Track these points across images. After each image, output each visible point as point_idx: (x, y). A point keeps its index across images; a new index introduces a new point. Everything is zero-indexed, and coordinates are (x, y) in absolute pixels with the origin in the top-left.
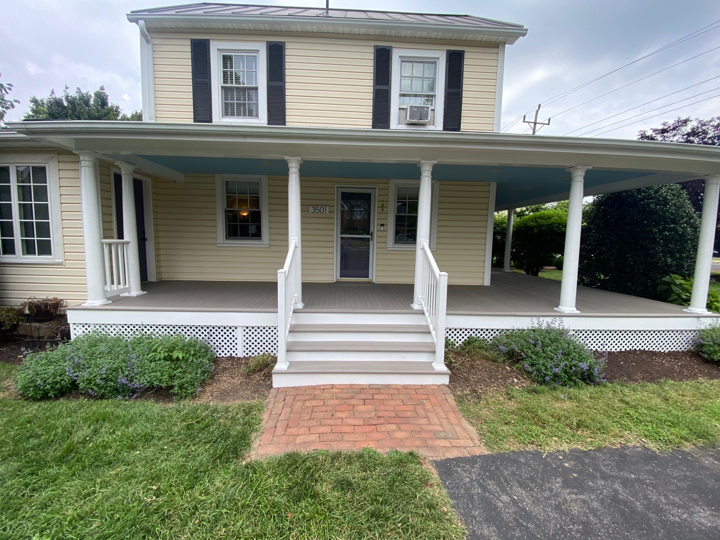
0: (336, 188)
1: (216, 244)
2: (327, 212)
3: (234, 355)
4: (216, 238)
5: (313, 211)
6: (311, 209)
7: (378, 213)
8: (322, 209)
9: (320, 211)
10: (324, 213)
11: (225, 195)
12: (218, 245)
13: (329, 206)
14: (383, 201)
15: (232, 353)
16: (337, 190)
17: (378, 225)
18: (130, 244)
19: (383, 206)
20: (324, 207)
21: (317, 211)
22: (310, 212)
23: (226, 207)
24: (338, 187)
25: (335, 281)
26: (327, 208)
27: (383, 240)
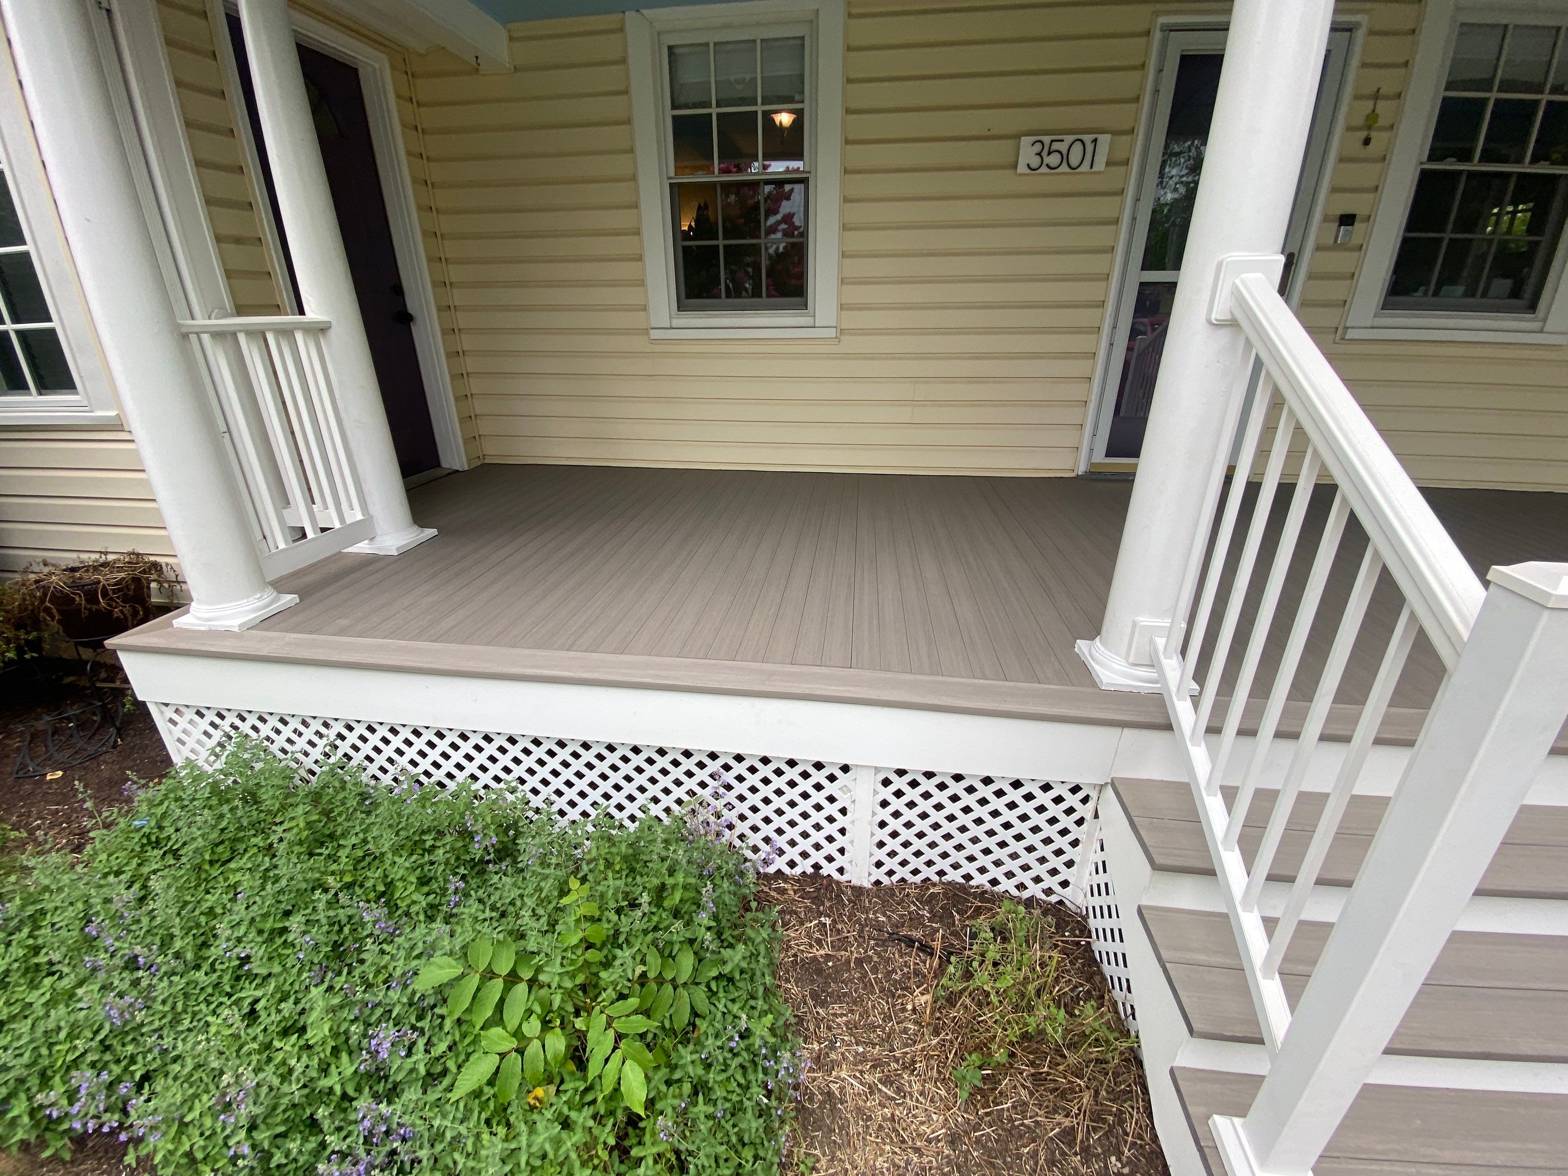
0: (1157, 35)
1: (645, 332)
2: (1100, 165)
3: (828, 869)
4: (644, 308)
5: (1035, 162)
6: (1028, 154)
7: (1342, 160)
8: (1077, 151)
9: (1065, 158)
10: (1085, 167)
11: (669, 113)
12: (655, 334)
13: (1115, 133)
14: (1376, 96)
15: (824, 863)
16: (1164, 43)
17: (1326, 219)
18: (332, 333)
19: (1371, 121)
20: (1088, 138)
21: (1054, 160)
22: (1022, 168)
23: (672, 174)
24: (1170, 29)
25: (1082, 469)
26: (1104, 140)
27: (1335, 290)
